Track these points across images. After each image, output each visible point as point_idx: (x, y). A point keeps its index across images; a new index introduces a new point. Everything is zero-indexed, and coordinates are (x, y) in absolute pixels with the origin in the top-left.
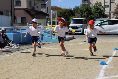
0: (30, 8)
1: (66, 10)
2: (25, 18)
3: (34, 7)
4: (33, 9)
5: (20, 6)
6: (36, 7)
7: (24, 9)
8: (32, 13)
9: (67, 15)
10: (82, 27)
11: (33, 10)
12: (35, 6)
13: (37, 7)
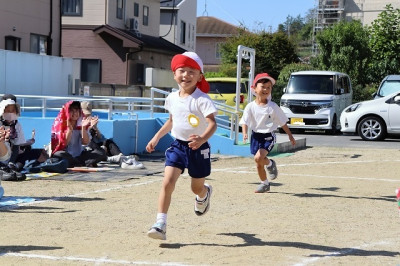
0: (117, 24)
1: (265, 36)
2: (97, 62)
3: (132, 21)
4: (130, 29)
5: (80, 15)
6: (139, 20)
7: (95, 29)
8: (128, 43)
9: (268, 55)
10: (330, 106)
11: (128, 33)
12: (136, 19)
13: (146, 22)
